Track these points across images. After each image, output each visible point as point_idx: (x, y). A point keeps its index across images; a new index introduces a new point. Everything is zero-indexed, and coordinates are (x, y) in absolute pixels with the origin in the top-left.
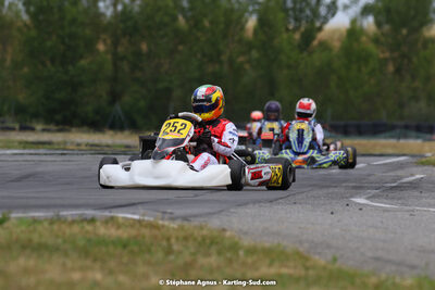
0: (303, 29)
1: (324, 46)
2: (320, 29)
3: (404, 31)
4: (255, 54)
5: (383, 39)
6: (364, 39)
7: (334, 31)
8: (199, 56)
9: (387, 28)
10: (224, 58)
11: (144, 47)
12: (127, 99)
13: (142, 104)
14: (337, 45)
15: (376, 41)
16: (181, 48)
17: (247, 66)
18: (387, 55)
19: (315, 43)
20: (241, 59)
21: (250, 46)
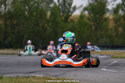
0: (65, 15)
1: (72, 21)
2: (71, 15)
3: (98, 16)
4: (50, 24)
5: (91, 18)
6: (85, 18)
7: (75, 16)
8: (32, 24)
9: (92, 15)
10: (40, 25)
11: (15, 22)
12: (9, 39)
13: (14, 40)
14: (76, 20)
15: (89, 19)
16: (26, 22)
17: (48, 28)
18: (92, 23)
19: (69, 20)
20: (46, 25)
21: (48, 21)
